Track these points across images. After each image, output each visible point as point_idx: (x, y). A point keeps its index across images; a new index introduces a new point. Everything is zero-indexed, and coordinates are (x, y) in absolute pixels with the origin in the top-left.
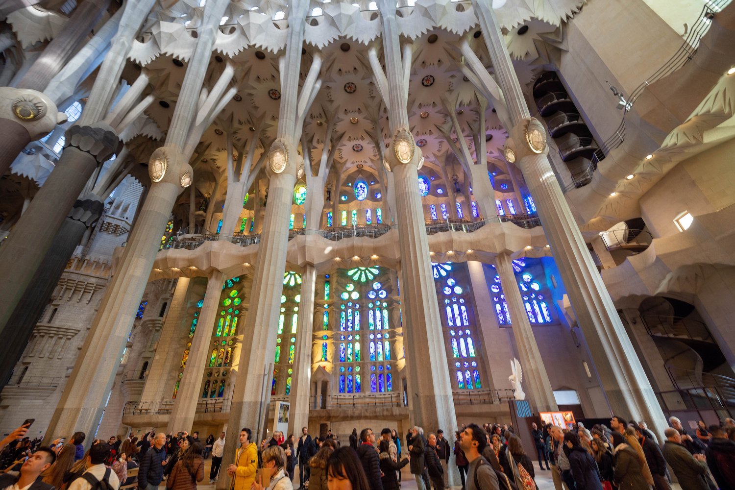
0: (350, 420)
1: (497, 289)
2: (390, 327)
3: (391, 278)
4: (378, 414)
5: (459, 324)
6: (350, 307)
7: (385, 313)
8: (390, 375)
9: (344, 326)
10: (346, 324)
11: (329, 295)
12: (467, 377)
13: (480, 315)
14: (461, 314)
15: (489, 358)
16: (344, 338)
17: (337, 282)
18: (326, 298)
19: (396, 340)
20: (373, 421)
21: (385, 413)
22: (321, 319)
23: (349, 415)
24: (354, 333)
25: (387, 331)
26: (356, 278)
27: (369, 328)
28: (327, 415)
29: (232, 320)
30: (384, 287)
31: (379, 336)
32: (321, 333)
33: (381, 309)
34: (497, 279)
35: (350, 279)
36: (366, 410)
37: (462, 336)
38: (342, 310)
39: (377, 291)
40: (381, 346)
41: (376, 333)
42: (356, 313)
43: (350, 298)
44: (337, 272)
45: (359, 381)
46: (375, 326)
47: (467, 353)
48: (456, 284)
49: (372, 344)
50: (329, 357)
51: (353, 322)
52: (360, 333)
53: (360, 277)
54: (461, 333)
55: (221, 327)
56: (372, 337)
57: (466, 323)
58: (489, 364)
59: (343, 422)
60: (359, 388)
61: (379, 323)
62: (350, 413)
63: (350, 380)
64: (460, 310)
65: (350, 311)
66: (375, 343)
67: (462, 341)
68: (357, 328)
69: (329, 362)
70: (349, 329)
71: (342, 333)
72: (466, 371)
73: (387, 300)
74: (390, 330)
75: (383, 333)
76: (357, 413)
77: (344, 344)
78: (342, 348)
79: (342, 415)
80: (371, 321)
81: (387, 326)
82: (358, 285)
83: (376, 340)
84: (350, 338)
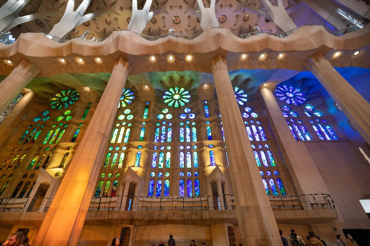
0: (156, 224)
1: (287, 115)
2: (198, 140)
3: (200, 104)
4: (186, 218)
5: (258, 139)
6: (164, 125)
7: (194, 130)
8: (197, 180)
9: (158, 138)
10: (160, 137)
11: (148, 116)
12: (271, 184)
13: (278, 130)
14: (258, 132)
15: (293, 166)
16: (156, 148)
17: (155, 105)
18: (145, 118)
19: (204, 150)
20: (180, 226)
21: (194, 217)
22: (138, 133)
23: (155, 219)
24: (166, 144)
25: (195, 144)
26: (170, 104)
27: (180, 141)
28: (130, 218)
29: (60, 132)
30: (193, 111)
31: (188, 147)
32: (137, 143)
33: (190, 127)
34: (285, 108)
35: (166, 105)
36: (174, 214)
37: (262, 150)
38: (157, 127)
39: (187, 114)
40: (190, 156)
41: (186, 144)
42: (169, 130)
43: (165, 119)
44: (155, 99)
45: (168, 185)
46: (185, 139)
47: (268, 163)
48: (253, 111)
49: (182, 154)
50: (141, 164)
51: (166, 136)
52: (172, 145)
53: (174, 104)
54: (260, 147)
55: (49, 137)
56: (182, 148)
57: (264, 139)
58: (293, 172)
59: (149, 227)
60: (167, 192)
61: (188, 137)
62: (156, 216)
63: (159, 184)
64: (257, 129)
65: (164, 127)
66: (184, 153)
67: (262, 153)
68: (169, 140)
69: (141, 167)
70: (162, 141)
71: (155, 144)
72: (270, 179)
73: (196, 120)
74: (198, 142)
75: (193, 145)
76: (163, 216)
77: (156, 153)
78: (155, 156)
79: (147, 218)
80: (182, 135)
81: (195, 140)
82: (172, 110)
83: (186, 150)
84: (163, 148)
